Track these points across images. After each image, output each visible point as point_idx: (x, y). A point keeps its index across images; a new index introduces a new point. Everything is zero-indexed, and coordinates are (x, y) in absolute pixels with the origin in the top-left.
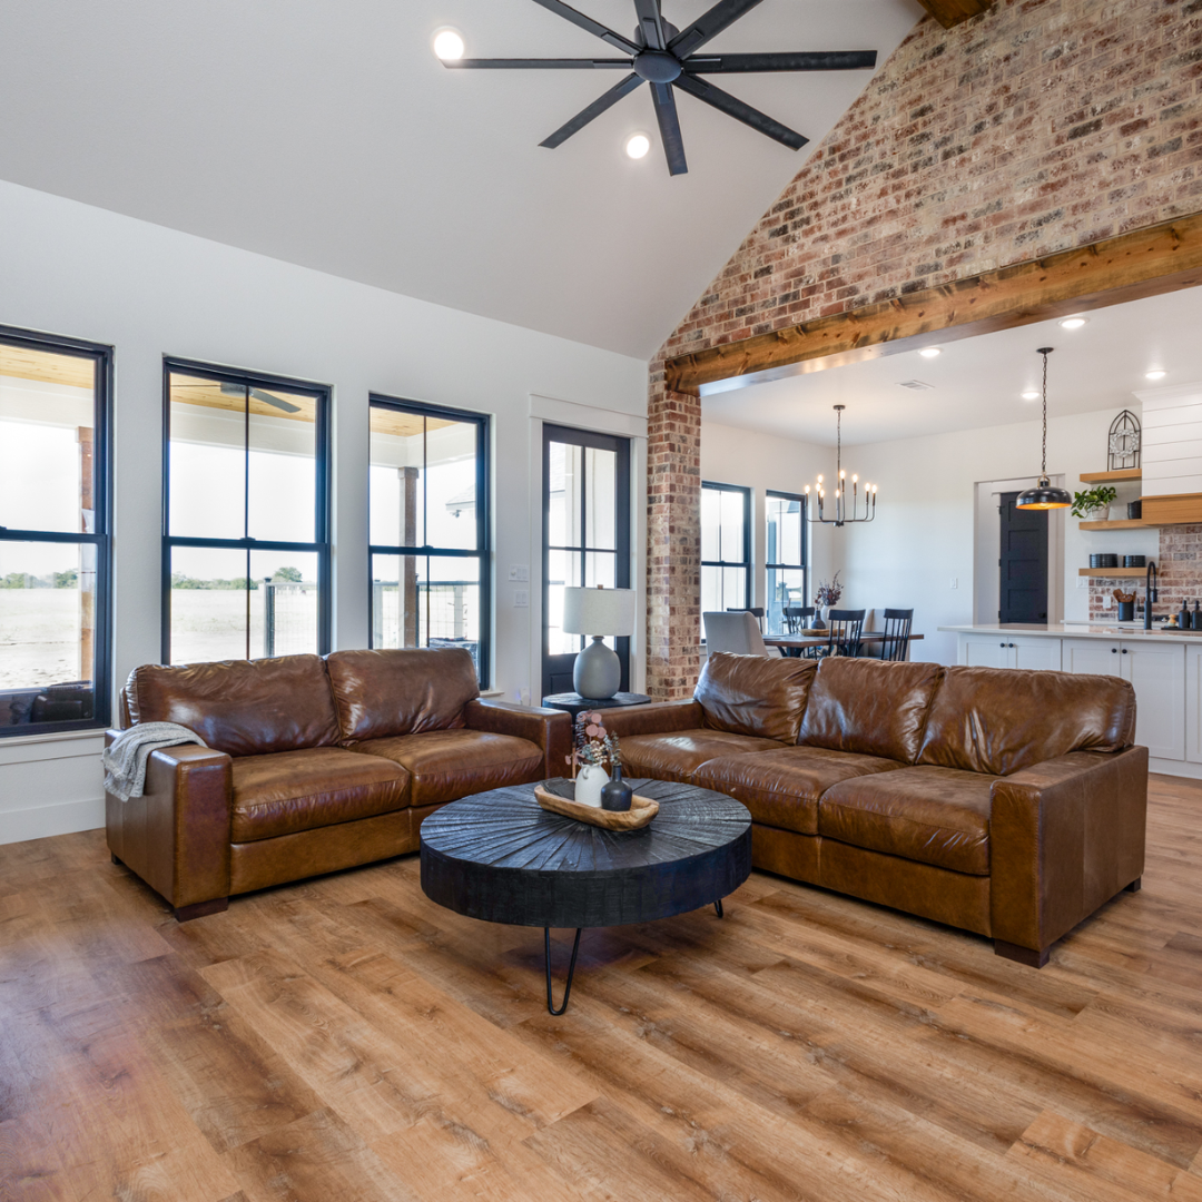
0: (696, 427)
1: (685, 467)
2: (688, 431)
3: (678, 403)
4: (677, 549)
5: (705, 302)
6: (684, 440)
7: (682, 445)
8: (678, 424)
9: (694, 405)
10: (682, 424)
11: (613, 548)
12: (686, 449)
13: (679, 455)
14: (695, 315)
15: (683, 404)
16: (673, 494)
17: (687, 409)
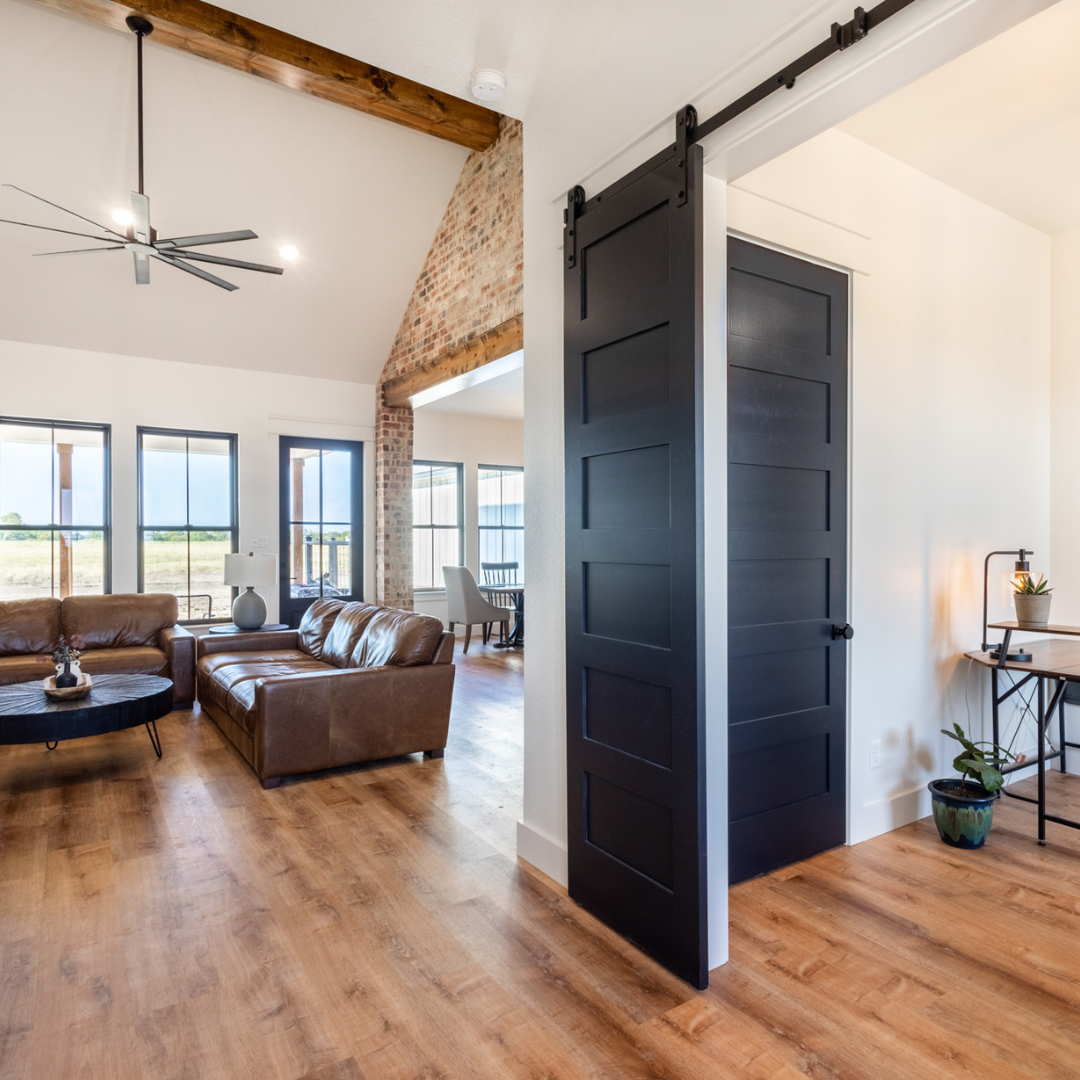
0: (409, 432)
1: (398, 462)
2: (401, 435)
3: (390, 415)
4: (391, 522)
5: (397, 343)
6: (397, 442)
7: (395, 446)
8: (390, 430)
9: (407, 415)
10: (395, 431)
11: (349, 521)
12: (399, 449)
13: (393, 453)
14: (393, 352)
15: (396, 416)
16: (387, 481)
17: (399, 419)
